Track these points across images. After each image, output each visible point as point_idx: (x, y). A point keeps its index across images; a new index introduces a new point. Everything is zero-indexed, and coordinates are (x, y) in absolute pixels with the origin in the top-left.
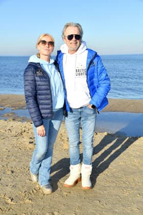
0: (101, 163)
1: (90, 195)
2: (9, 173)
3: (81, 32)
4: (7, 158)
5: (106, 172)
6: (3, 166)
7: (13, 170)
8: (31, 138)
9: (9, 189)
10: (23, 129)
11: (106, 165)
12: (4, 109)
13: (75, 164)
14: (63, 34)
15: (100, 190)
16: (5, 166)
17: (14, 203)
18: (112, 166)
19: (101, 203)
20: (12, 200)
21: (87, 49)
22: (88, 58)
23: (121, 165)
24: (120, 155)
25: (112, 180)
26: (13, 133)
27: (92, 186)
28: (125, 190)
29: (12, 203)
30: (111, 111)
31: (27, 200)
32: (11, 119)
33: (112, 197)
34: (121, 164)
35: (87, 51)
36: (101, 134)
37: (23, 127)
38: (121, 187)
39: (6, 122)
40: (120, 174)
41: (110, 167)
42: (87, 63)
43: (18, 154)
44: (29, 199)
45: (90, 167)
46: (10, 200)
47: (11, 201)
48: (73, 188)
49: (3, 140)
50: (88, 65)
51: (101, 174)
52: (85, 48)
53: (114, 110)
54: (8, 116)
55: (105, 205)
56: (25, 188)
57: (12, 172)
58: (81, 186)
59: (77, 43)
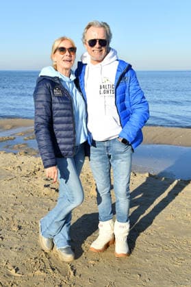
0: (142, 216)
1: (127, 264)
2: (15, 229)
3: (109, 35)
4: (13, 208)
5: (148, 230)
6: (8, 219)
7: (20, 225)
8: (47, 180)
9: (13, 253)
10: (38, 166)
11: (148, 221)
12: (14, 138)
13: (106, 219)
14: (84, 37)
15: (141, 257)
16: (11, 219)
17: (20, 275)
18: (156, 223)
19: (143, 278)
20: (17, 270)
21: (117, 60)
22: (118, 71)
23: (168, 221)
24: (168, 207)
25: (157, 242)
26: (24, 171)
27: (130, 252)
28: (176, 259)
29: (17, 275)
30: (154, 144)
31: (38, 272)
32: (22, 152)
33: (158, 268)
34: (168, 219)
35: (118, 62)
36: (141, 175)
37: (37, 163)
38: (169, 253)
39: (15, 157)
40: (168, 234)
41: (154, 223)
42: (116, 78)
43: (29, 201)
44: (41, 270)
45: (127, 226)
46: (14, 270)
47: (16, 272)
48: (103, 254)
49: (10, 182)
50: (117, 81)
51: (142, 234)
52: (115, 58)
53: (158, 141)
54: (19, 148)
55: (148, 281)
56: (36, 253)
57: (20, 228)
58: (113, 251)
59: (101, 51)
